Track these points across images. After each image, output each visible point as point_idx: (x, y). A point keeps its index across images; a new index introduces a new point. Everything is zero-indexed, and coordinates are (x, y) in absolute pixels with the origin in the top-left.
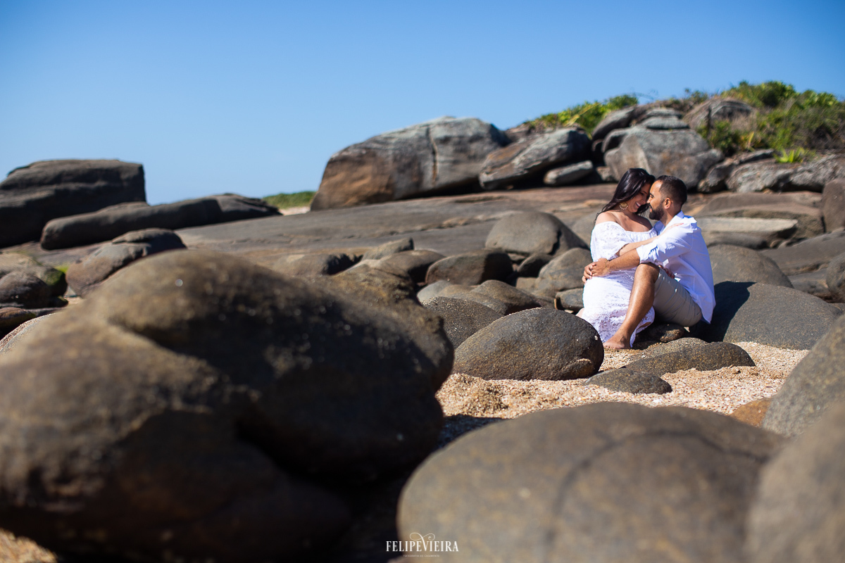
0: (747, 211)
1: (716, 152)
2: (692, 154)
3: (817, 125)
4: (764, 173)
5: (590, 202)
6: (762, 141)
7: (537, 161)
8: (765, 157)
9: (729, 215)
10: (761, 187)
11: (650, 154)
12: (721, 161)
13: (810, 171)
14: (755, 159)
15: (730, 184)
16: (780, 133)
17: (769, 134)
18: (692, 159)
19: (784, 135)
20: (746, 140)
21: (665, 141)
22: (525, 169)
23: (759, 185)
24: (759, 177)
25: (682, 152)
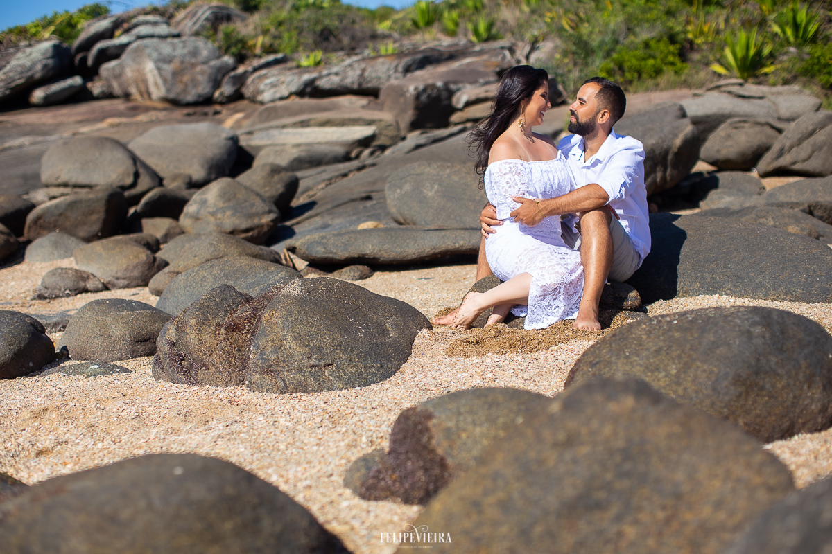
0: (314, 119)
1: (228, 59)
2: (205, 63)
3: (319, 28)
4: (288, 79)
5: (110, 121)
6: (271, 46)
7: (19, 79)
8: (277, 62)
9: (295, 125)
10: (286, 93)
11: (161, 65)
12: (235, 68)
13: (337, 74)
14: (268, 65)
15: (247, 91)
16: (286, 36)
17: (275, 37)
18: (205, 67)
19: (290, 38)
20: (255, 46)
21: (174, 49)
22: (7, 89)
23: (284, 91)
24: (283, 82)
25: (193, 60)
